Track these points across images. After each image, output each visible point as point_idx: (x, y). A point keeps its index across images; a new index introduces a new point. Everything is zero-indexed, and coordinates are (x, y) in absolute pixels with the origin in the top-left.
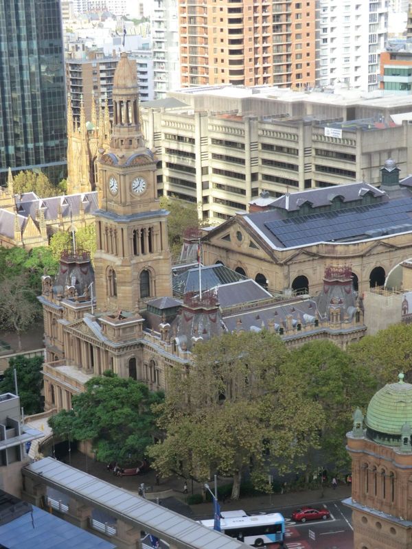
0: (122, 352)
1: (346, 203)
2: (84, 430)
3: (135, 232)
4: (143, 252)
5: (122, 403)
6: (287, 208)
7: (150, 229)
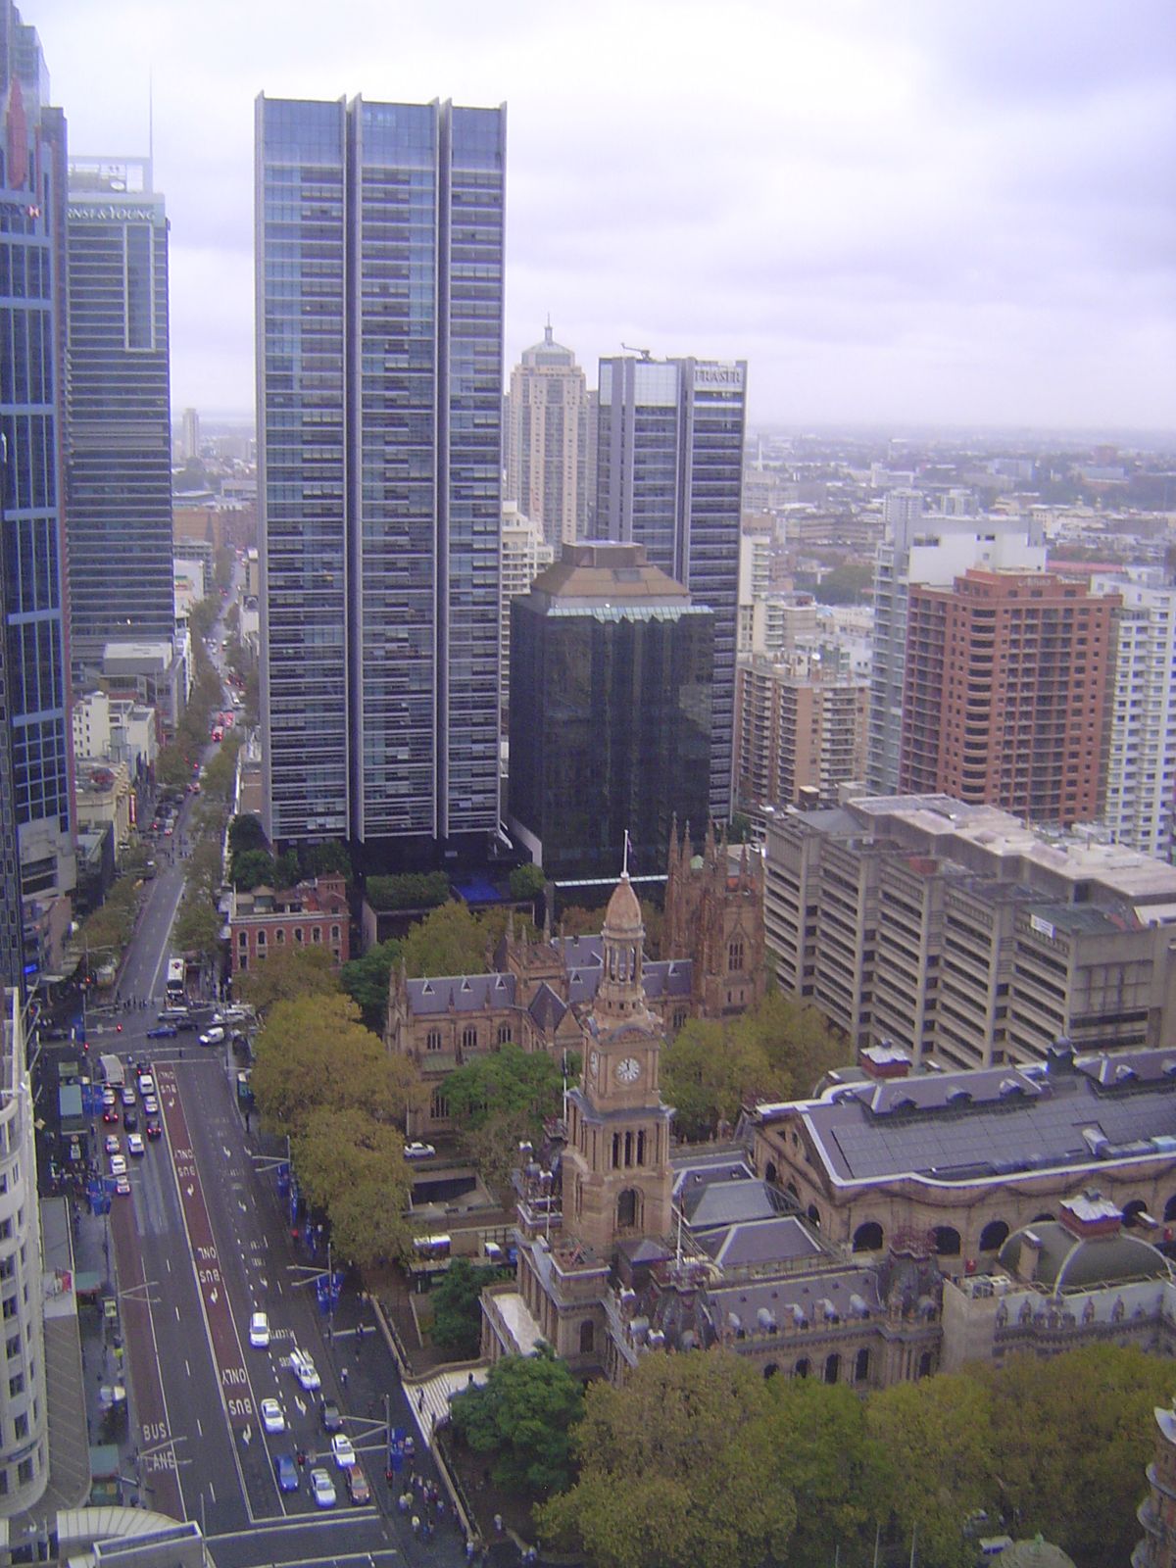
0: (570, 1313)
1: (975, 1103)
2: (484, 1432)
3: (616, 1135)
4: (628, 1162)
5: (535, 1411)
6: (874, 1107)
7: (641, 1133)
